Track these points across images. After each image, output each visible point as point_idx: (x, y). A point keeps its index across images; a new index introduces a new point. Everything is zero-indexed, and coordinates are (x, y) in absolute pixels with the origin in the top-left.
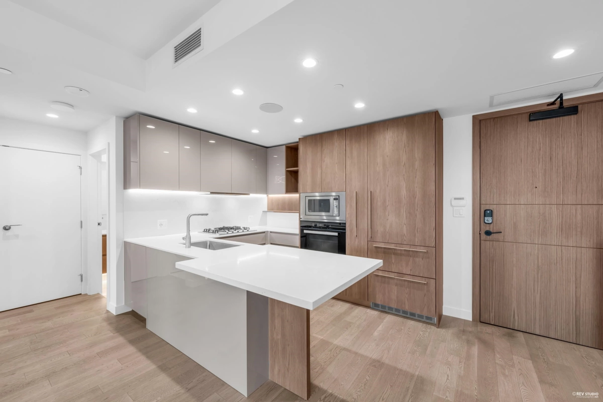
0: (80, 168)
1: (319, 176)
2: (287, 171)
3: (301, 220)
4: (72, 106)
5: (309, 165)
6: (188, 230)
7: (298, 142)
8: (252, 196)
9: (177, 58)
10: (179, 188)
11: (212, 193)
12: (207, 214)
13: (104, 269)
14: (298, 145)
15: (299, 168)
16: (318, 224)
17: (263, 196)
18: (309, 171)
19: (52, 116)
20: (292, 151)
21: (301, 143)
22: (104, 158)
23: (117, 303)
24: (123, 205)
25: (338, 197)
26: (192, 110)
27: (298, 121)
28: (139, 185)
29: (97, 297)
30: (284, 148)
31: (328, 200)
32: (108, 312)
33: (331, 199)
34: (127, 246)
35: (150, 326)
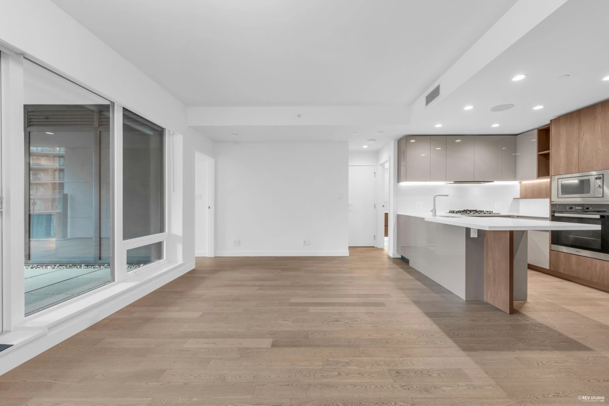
0: (375, 173)
1: (576, 155)
2: (539, 156)
3: (552, 203)
4: (374, 140)
5: (563, 145)
6: (435, 206)
7: (549, 124)
8: (496, 183)
9: (427, 103)
10: (430, 180)
11: (456, 182)
12: (448, 196)
13: (386, 234)
14: (549, 127)
15: (550, 151)
16: (574, 207)
17: (516, 183)
18: (562, 152)
19: (365, 147)
20: (544, 134)
21: (553, 124)
22: (387, 166)
23: (394, 251)
24: (398, 192)
25: (602, 176)
26: (439, 126)
27: (538, 108)
28: (406, 180)
29: (382, 249)
30: (536, 132)
31: (588, 181)
32: (388, 256)
33: (592, 179)
34: (398, 216)
35: (411, 264)
